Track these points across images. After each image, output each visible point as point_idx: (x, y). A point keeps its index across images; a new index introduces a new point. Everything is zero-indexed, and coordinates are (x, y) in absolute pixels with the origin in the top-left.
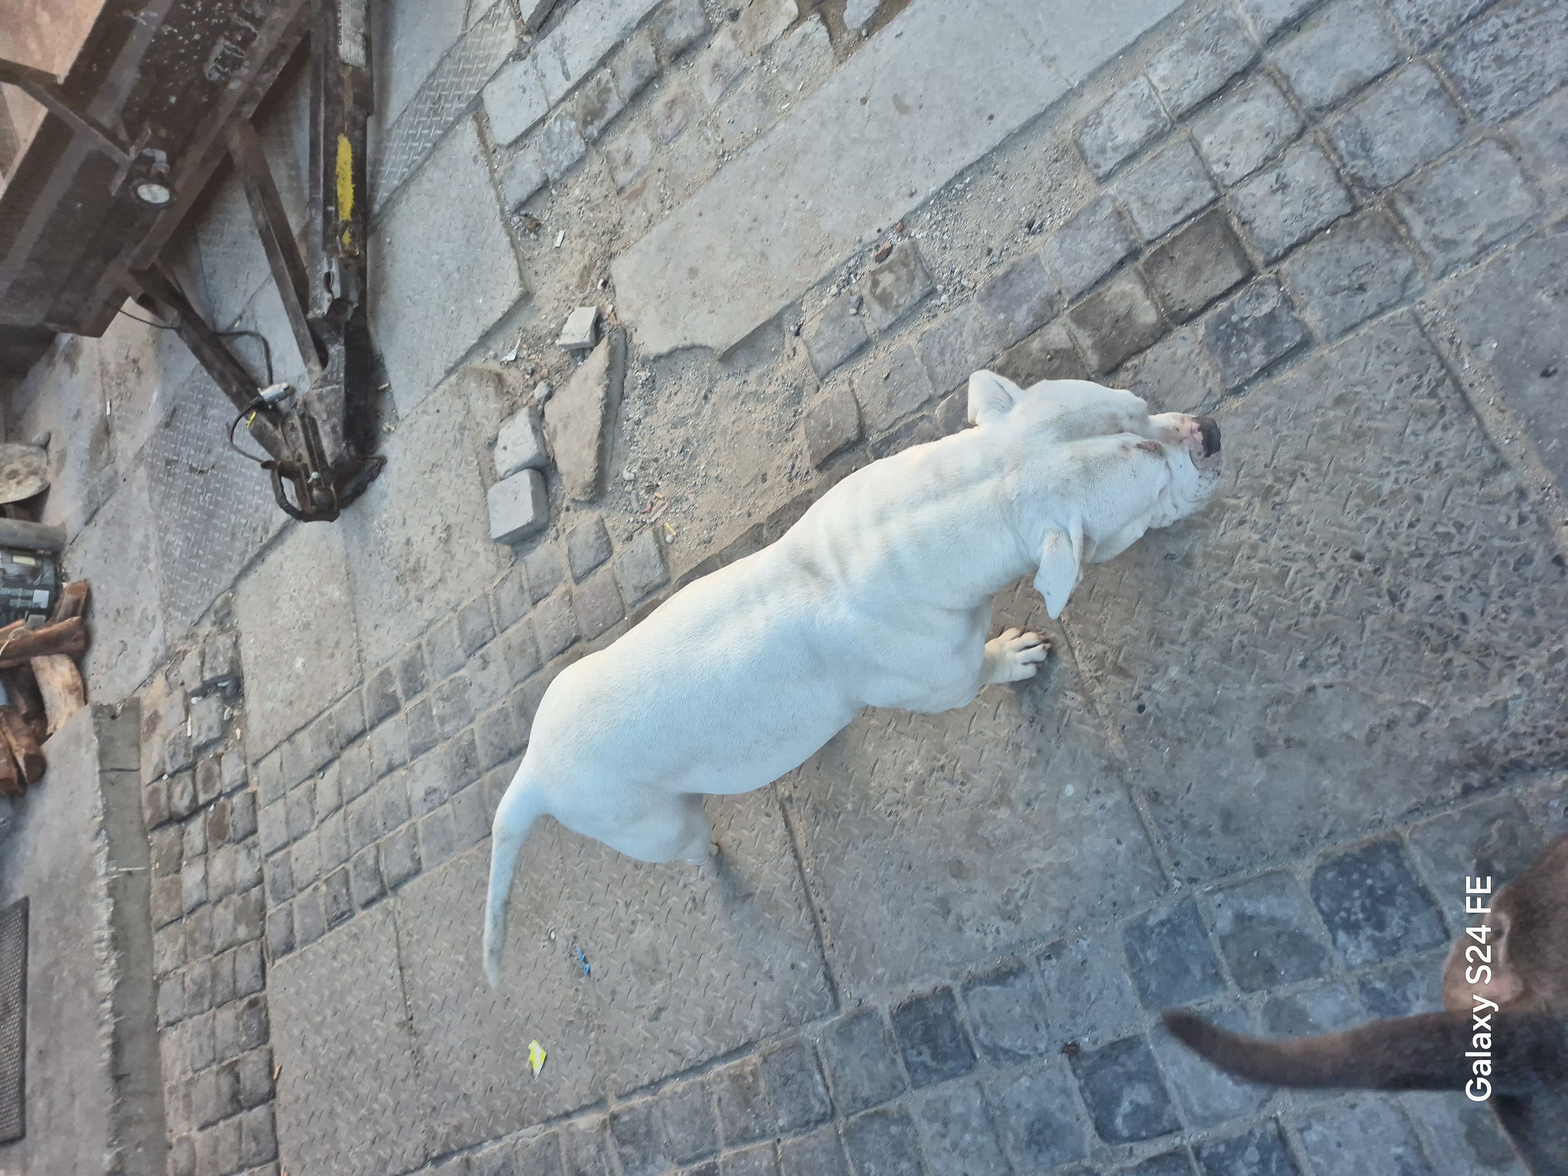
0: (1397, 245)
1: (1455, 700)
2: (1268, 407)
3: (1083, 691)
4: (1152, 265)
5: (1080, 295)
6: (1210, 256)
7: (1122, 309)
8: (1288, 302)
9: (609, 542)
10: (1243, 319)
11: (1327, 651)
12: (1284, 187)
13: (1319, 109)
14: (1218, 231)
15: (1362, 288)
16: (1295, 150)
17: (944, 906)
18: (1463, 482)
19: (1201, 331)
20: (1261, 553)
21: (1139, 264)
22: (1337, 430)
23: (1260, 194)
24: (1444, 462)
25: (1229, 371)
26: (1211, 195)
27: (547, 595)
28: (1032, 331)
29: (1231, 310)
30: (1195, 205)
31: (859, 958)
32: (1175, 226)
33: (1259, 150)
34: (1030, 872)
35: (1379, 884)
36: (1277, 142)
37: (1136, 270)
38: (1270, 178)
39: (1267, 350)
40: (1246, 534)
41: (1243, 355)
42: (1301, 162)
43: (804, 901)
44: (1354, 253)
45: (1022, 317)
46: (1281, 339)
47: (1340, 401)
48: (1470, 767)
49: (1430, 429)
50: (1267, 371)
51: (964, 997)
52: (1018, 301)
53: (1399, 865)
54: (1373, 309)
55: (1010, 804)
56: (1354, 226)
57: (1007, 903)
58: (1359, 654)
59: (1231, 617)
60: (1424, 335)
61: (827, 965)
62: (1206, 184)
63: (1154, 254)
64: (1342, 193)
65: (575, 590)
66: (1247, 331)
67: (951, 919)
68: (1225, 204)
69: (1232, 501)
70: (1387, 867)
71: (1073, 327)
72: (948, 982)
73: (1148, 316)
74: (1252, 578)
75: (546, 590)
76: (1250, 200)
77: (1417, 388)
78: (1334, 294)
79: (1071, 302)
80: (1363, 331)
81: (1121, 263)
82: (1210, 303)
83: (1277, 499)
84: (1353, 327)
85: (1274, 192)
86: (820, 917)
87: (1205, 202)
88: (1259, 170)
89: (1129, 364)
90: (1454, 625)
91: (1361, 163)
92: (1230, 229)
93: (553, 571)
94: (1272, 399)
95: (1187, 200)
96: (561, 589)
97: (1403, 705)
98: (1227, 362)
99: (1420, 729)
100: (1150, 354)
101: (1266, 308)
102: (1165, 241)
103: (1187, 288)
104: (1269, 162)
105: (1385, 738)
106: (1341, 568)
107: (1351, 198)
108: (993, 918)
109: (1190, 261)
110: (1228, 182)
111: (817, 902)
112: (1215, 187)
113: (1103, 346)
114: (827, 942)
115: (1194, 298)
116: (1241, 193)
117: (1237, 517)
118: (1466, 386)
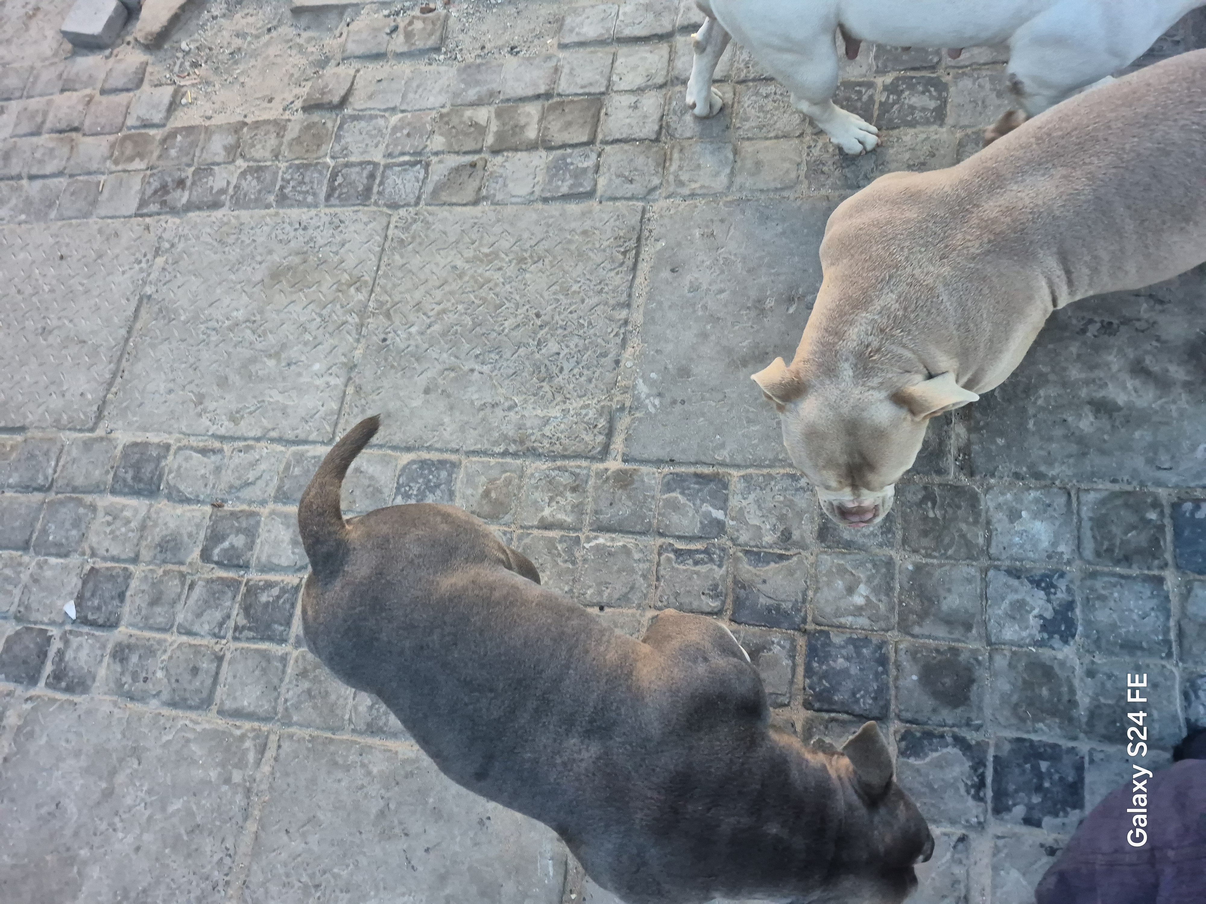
0: (660, 170)
1: (531, 407)
2: (552, 217)
3: (361, 317)
4: (552, 108)
5: (508, 100)
6: (581, 121)
7: (522, 122)
8: (597, 168)
9: (142, 80)
10: (572, 164)
11: (493, 355)
12: (636, 107)
13: (677, 78)
14: (593, 110)
15: (631, 181)
16: (653, 93)
17: (201, 399)
18: (606, 304)
19: (551, 158)
20: (498, 290)
21: (547, 104)
22: (573, 247)
23: (623, 104)
24: (606, 289)
25: (548, 187)
26: (603, 89)
27: (75, 90)
28: (472, 105)
29: (570, 155)
30: (592, 90)
31: (127, 407)
32: (576, 95)
33: (639, 81)
34: (263, 401)
35: (435, 480)
36: (650, 83)
37: (543, 106)
38: (633, 99)
39: (571, 187)
40: (498, 277)
41: (560, 183)
42: (652, 100)
43: (115, 360)
44: (640, 160)
45: (472, 94)
46: (581, 185)
47: (585, 233)
48: (515, 442)
49: (611, 270)
50: (566, 197)
51: (175, 453)
52: (477, 83)
53: (450, 475)
54: (629, 195)
55: (279, 361)
56: (649, 148)
57: (237, 412)
58: (505, 364)
59: (461, 315)
60: (641, 222)
61: (104, 402)
62: (605, 83)
63: (557, 102)
64: (656, 128)
65: (98, 97)
66: (570, 171)
67: (199, 409)
68: (606, 99)
69: (503, 256)
70: (444, 474)
71: (493, 115)
72: (171, 442)
73: (531, 134)
74: (484, 300)
75: (77, 86)
76: (618, 104)
77: (621, 246)
78: (618, 176)
79: (502, 101)
80: (618, 204)
81: (538, 97)
82: (564, 146)
83: (524, 266)
84: (614, 199)
85: (630, 107)
86: (120, 374)
87: (597, 91)
88: (632, 91)
89: (505, 154)
90: (555, 370)
91: (675, 118)
92: (599, 113)
93: (90, 76)
94: (557, 213)
95: (591, 84)
96: (88, 91)
97: (506, 399)
98: (550, 182)
99: (506, 413)
100: (519, 154)
101: (585, 165)
102: (566, 99)
103: (560, 131)
104: (640, 90)
105: (488, 410)
106: (527, 317)
107: (659, 133)
108: (224, 417)
109: (569, 118)
110: (615, 89)
111: (124, 363)
112: (607, 87)
113: (500, 136)
114: (114, 390)
115: (558, 138)
116: (616, 98)
117: (500, 264)
118: (640, 259)
